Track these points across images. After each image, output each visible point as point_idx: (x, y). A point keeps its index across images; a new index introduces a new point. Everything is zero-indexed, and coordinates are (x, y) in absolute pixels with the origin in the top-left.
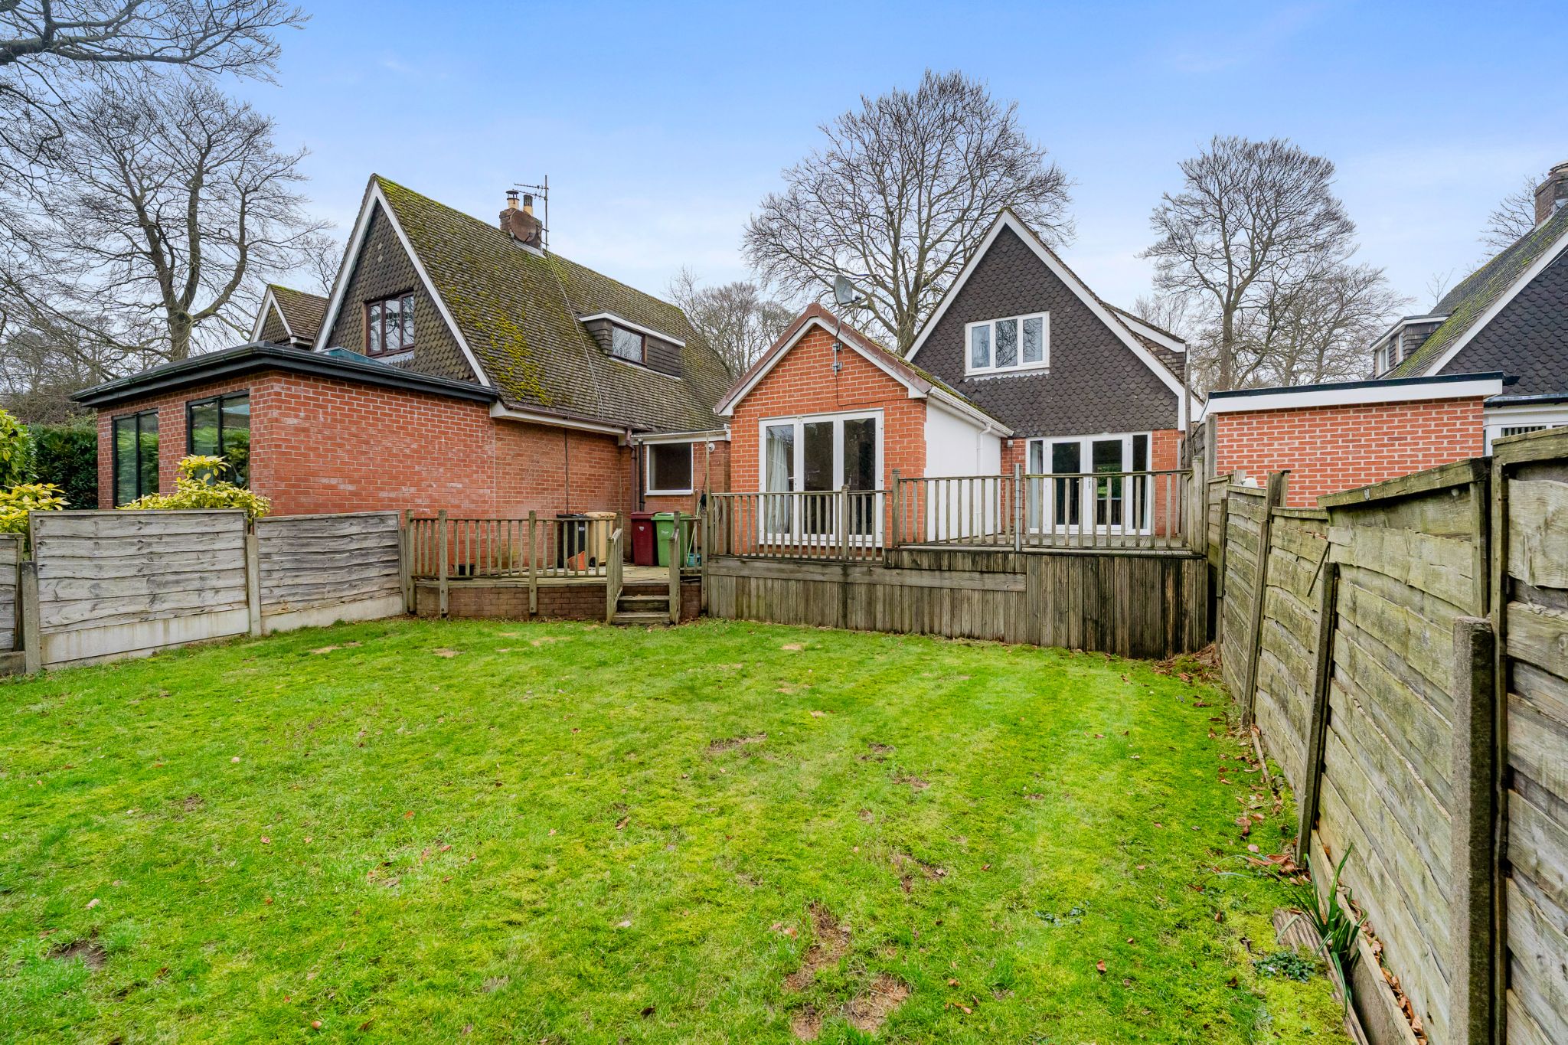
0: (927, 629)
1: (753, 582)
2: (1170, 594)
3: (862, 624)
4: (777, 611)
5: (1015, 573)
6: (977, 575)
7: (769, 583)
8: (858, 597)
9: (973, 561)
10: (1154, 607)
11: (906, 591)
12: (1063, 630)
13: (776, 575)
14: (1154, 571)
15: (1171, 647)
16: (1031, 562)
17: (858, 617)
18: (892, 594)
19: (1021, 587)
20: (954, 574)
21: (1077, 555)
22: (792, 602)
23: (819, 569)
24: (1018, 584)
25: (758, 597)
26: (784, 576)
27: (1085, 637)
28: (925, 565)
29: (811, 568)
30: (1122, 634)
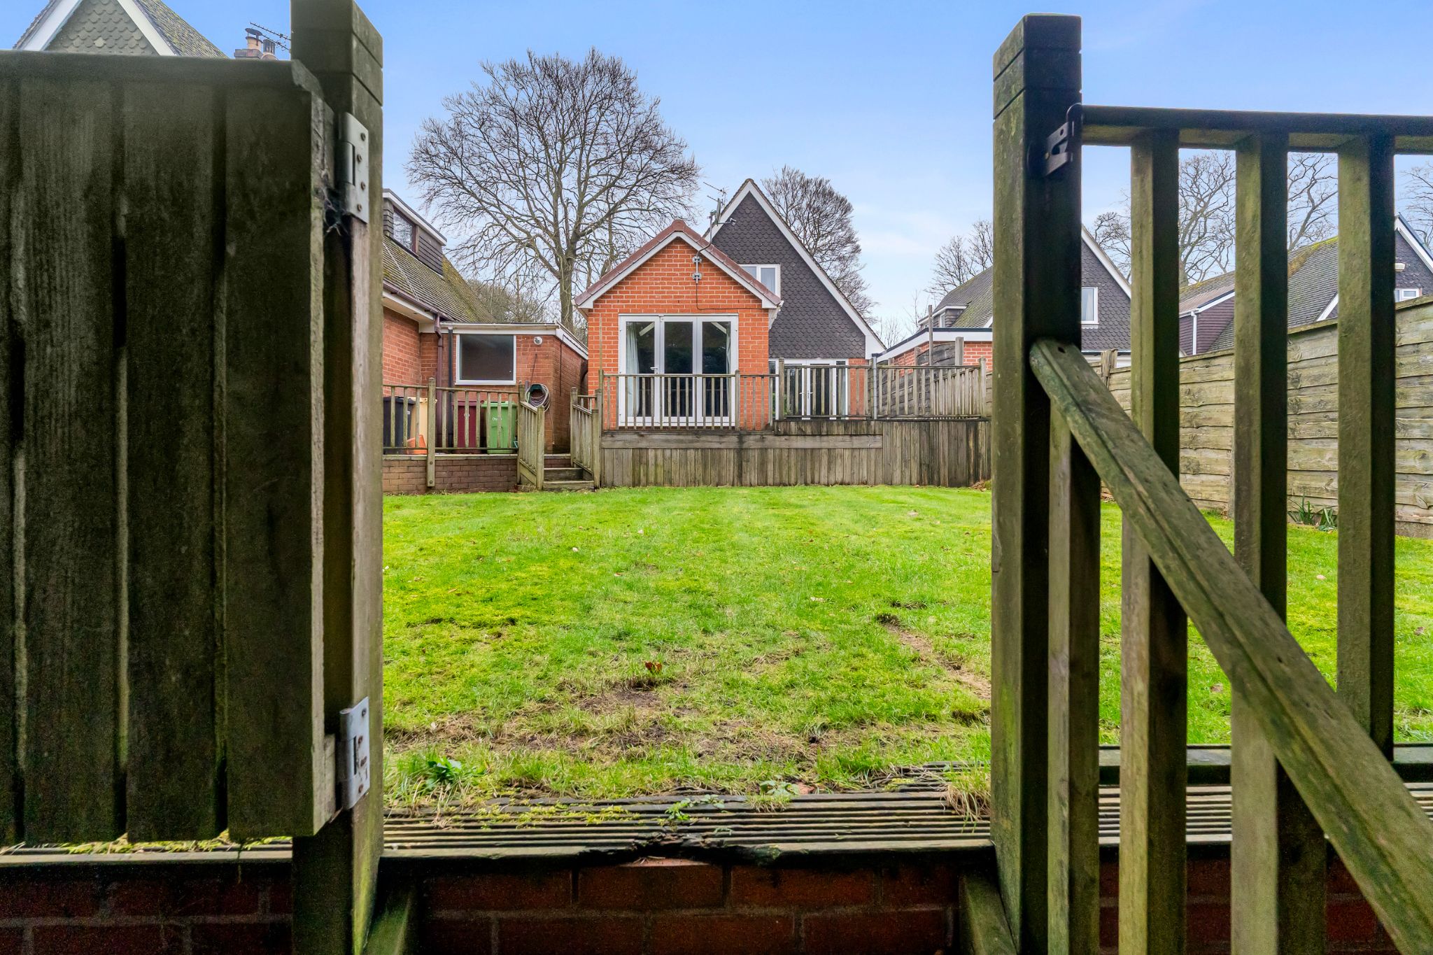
0: (809, 480)
1: (651, 453)
2: (971, 444)
3: (754, 481)
4: (676, 477)
5: (875, 435)
6: (847, 438)
7: (668, 453)
8: (752, 459)
9: (846, 428)
10: (963, 454)
11: (793, 453)
12: (907, 474)
13: (674, 446)
14: (962, 428)
15: (972, 478)
16: (886, 427)
17: (752, 476)
18: (781, 456)
19: (879, 445)
20: (830, 437)
21: (916, 421)
22: (691, 468)
23: (716, 439)
24: (877, 442)
25: (656, 465)
26: (684, 446)
27: (921, 476)
28: (809, 431)
29: (709, 438)
30: (944, 472)
